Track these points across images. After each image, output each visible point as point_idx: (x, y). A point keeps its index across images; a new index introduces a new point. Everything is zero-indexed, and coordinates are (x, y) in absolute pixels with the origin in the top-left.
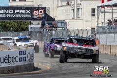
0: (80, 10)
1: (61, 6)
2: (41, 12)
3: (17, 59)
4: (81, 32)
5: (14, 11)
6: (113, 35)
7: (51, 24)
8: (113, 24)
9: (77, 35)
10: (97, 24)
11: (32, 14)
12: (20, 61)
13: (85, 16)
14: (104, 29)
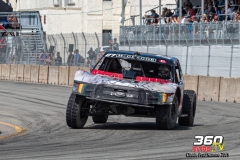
7: (5, 19)
8: (163, 22)
9: (71, 46)
10: (123, 21)
14: (139, 32)
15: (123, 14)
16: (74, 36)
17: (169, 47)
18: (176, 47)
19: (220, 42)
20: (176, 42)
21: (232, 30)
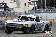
0: (20, 4)
1: (12, 2)
7: (8, 9)
8: (35, 10)
13: (22, 6)
14: (31, 11)
15: (28, 8)
16: (20, 12)
18: (37, 14)
19: (45, 13)
20: (37, 13)
21: (47, 11)
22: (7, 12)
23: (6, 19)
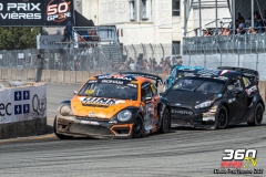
2: (63, 8)
3: (11, 109)
4: (149, 51)
5: (5, 7)
6: (218, 55)
7: (86, 33)
9: (141, 56)
10: (185, 34)
11: (44, 11)
12: (16, 113)
13: (157, 16)
14: (199, 43)
15: (185, 28)
16: (143, 46)
17: (224, 56)
18: (230, 55)
20: (230, 51)
22: (80, 46)
23: (73, 80)
